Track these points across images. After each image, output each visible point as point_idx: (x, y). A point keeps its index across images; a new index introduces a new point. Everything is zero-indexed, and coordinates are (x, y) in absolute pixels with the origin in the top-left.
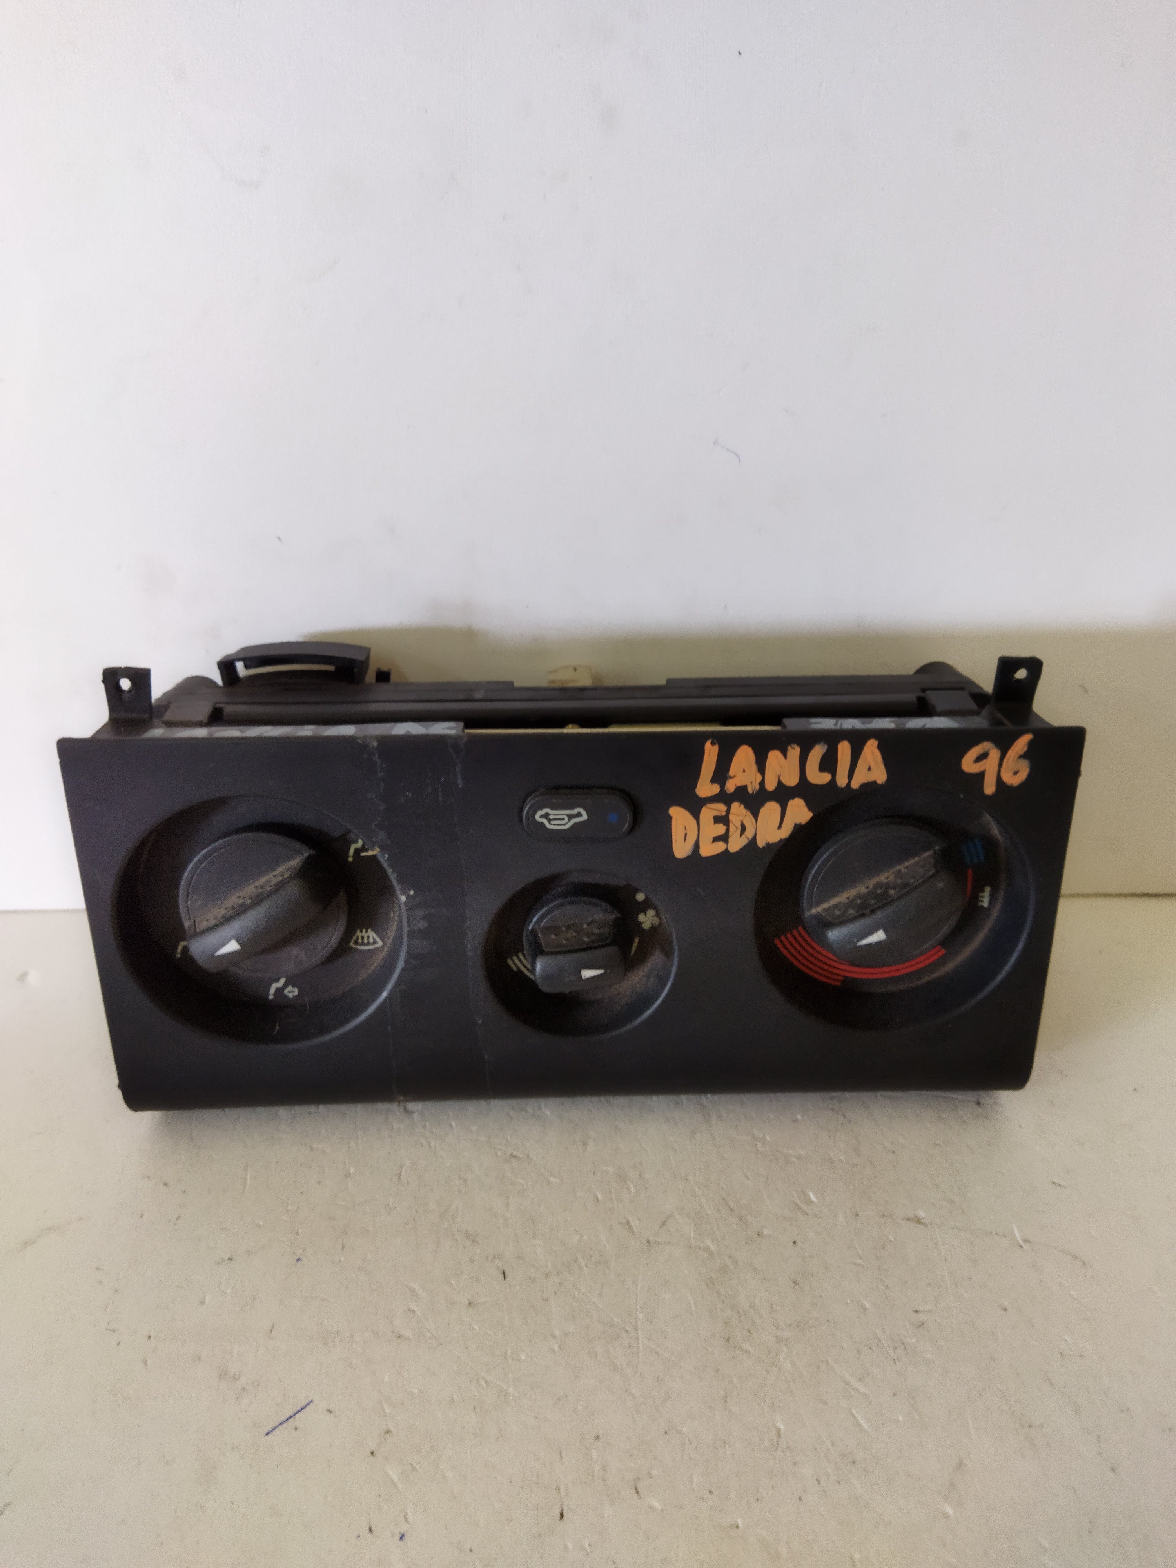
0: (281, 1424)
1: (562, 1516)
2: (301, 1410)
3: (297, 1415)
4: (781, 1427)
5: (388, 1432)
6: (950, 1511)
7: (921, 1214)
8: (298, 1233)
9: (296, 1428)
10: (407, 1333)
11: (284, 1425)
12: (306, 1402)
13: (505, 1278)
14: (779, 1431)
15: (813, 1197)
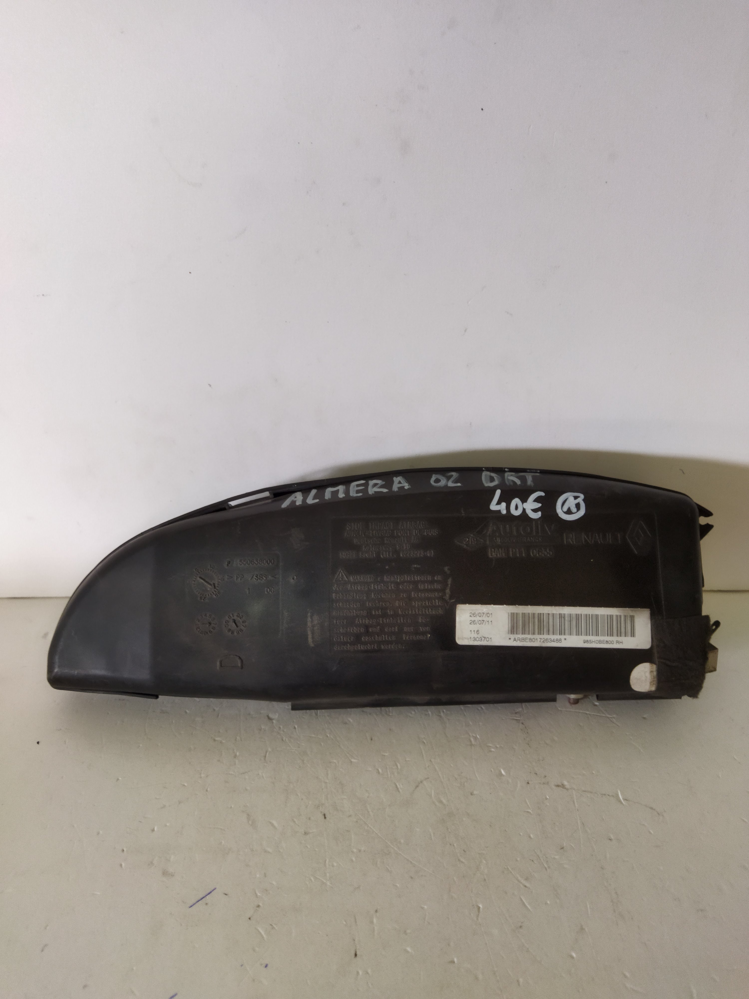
0: (198, 901)
1: (356, 955)
2: (209, 894)
3: (207, 897)
4: (481, 906)
5: (258, 906)
6: (574, 955)
7: (566, 783)
8: (207, 791)
9: (207, 904)
10: (269, 850)
11: (200, 902)
12: (213, 888)
13: (325, 818)
14: (479, 908)
15: (503, 772)
